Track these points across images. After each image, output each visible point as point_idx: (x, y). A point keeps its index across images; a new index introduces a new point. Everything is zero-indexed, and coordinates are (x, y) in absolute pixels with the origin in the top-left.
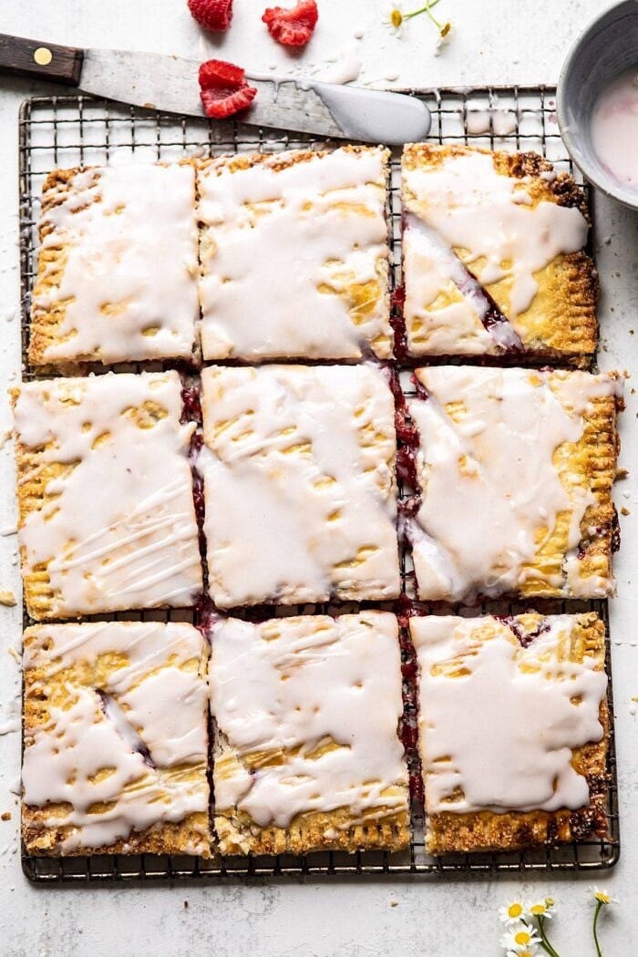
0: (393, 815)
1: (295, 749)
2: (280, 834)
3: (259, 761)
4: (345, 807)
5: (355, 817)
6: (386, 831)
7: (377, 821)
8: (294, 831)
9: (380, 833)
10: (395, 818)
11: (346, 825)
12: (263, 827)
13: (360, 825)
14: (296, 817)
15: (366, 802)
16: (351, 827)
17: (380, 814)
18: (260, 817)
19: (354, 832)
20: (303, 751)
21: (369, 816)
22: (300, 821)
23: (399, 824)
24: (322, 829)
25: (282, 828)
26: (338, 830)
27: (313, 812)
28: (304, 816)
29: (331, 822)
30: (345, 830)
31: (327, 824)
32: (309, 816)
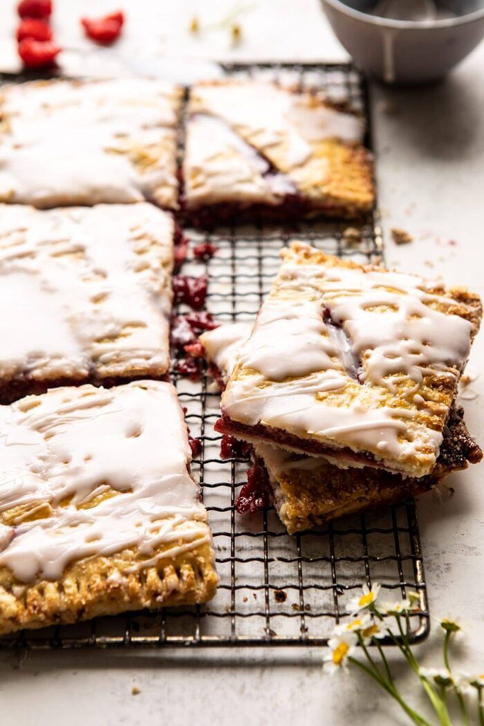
0: (191, 550)
1: (66, 499)
2: (51, 589)
3: (20, 515)
4: (132, 546)
5: (145, 556)
6: (187, 571)
7: (174, 559)
8: (69, 582)
9: (179, 575)
10: (195, 552)
11: (135, 567)
12: (28, 583)
13: (152, 567)
14: (70, 564)
15: (155, 537)
16: (142, 570)
17: (175, 550)
18: (24, 569)
19: (146, 577)
20: (75, 500)
21: (162, 554)
22: (75, 569)
23: (201, 559)
24: (104, 575)
25: (52, 580)
26: (126, 574)
27: (91, 555)
28: (82, 562)
29: (116, 565)
30: (134, 574)
31: (110, 568)
32: (86, 563)
